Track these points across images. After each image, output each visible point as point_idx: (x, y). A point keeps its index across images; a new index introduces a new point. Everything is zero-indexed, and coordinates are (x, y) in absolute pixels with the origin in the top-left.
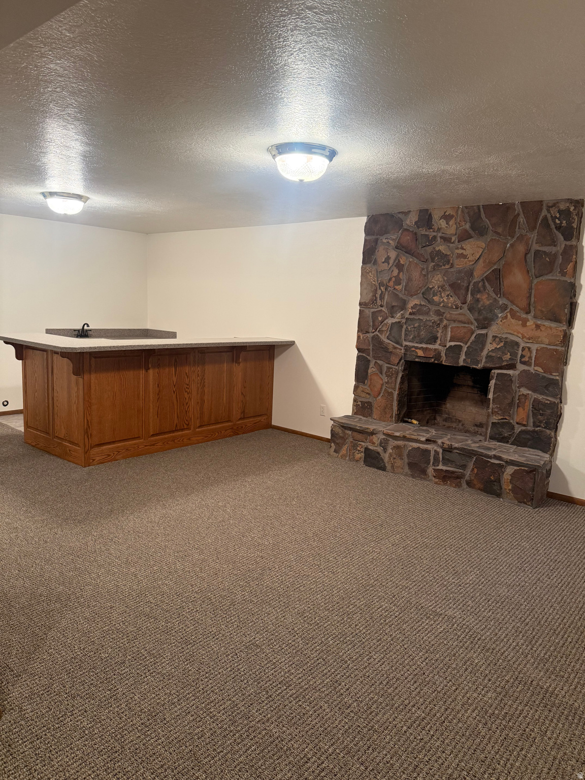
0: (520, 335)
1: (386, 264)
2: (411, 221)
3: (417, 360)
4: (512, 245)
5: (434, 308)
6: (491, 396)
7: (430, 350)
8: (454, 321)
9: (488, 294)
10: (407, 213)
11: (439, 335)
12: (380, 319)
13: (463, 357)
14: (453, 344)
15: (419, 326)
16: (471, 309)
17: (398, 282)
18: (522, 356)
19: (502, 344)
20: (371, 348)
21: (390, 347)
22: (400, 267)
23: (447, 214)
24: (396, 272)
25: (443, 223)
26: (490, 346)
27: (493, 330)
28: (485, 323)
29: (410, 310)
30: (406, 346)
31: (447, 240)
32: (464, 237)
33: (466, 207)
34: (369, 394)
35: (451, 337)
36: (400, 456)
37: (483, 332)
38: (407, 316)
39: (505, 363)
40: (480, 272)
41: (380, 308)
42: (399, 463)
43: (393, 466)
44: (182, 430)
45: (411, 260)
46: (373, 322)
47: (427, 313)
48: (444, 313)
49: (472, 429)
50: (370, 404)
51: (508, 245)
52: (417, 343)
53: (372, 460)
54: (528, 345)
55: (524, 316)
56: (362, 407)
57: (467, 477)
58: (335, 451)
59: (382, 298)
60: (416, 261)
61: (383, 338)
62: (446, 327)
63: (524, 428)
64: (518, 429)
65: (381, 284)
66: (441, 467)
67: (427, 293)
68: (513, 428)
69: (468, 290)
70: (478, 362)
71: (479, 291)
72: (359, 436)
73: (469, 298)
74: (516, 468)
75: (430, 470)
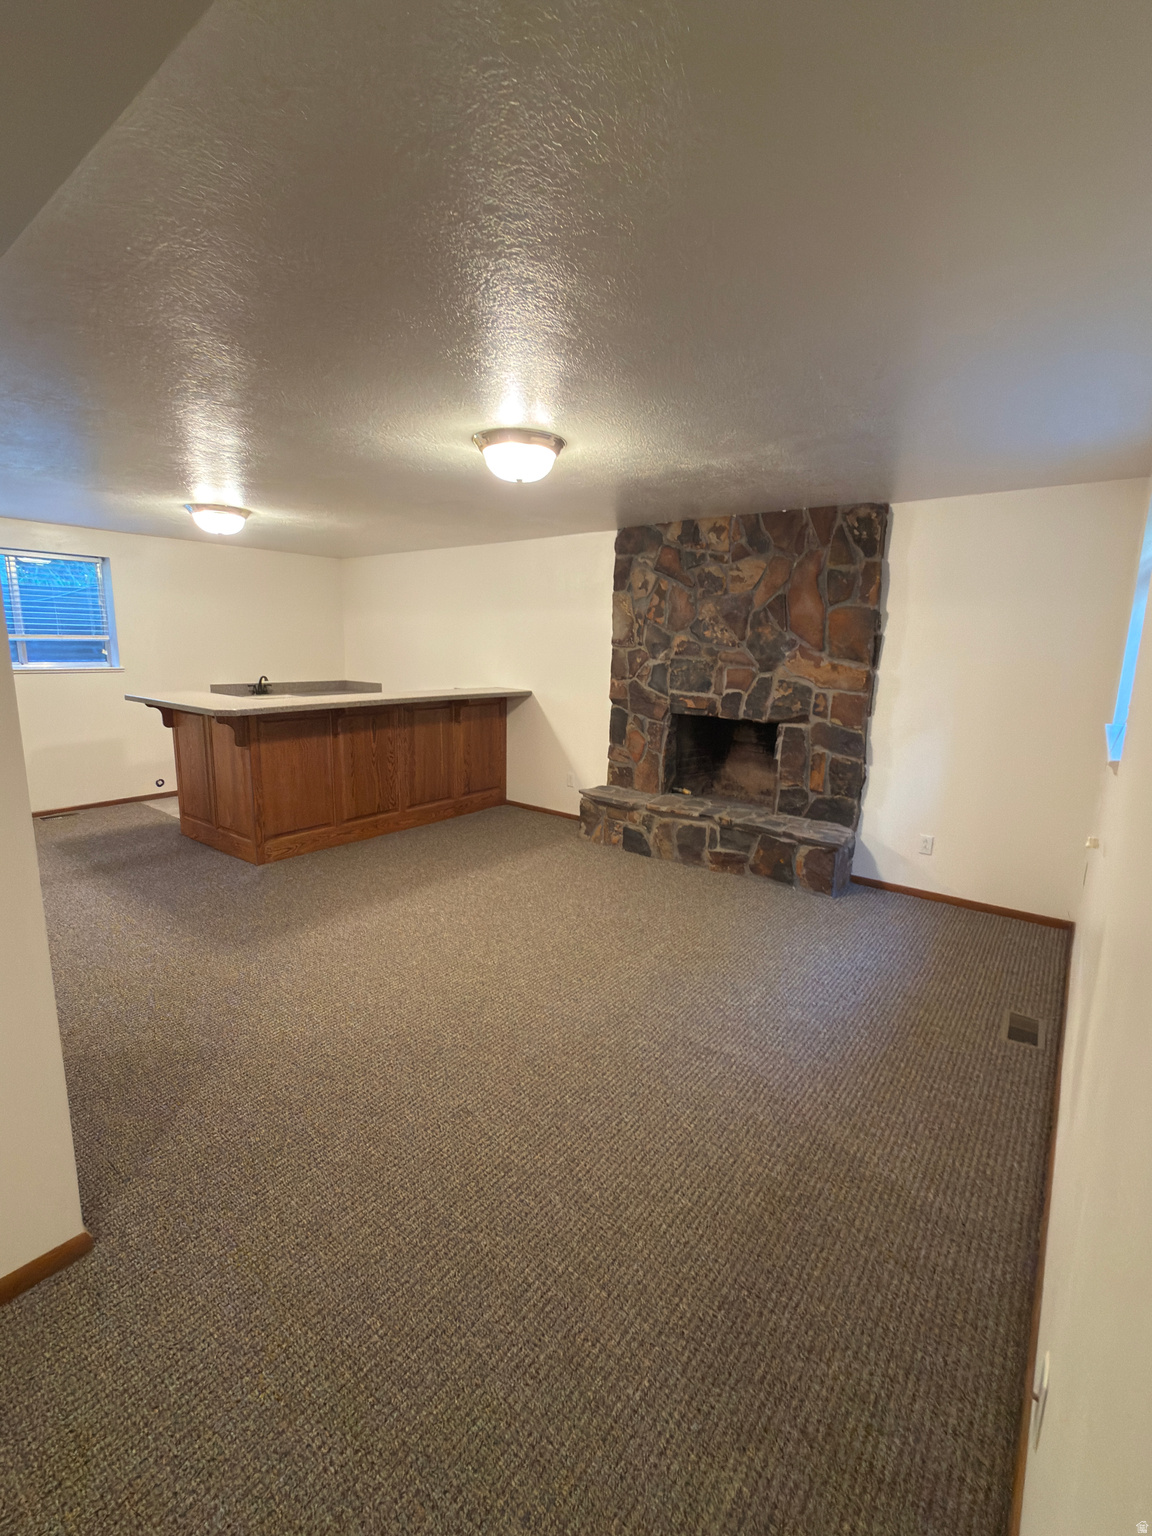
0: (812, 679)
1: (644, 590)
2: (673, 534)
3: (686, 713)
4: (800, 565)
5: (705, 646)
6: (778, 757)
7: (702, 699)
8: (731, 662)
9: (773, 628)
10: (667, 526)
11: (713, 681)
12: (639, 660)
13: (743, 707)
14: (730, 691)
15: (688, 669)
16: (751, 646)
17: (659, 612)
18: (816, 706)
19: (790, 691)
20: (628, 698)
21: (653, 697)
22: (661, 594)
23: (718, 525)
24: (656, 600)
25: (713, 537)
26: (776, 694)
27: (780, 672)
28: (769, 664)
29: (676, 649)
30: (672, 695)
31: (718, 559)
32: (739, 554)
33: (741, 517)
34: (628, 758)
35: (728, 683)
36: (669, 837)
37: (767, 675)
38: (672, 656)
39: (795, 715)
40: (760, 599)
41: (638, 647)
42: (666, 845)
43: (659, 850)
44: (387, 812)
45: (675, 585)
46: (630, 665)
47: (697, 653)
48: (718, 652)
49: (757, 797)
50: (629, 771)
51: (795, 564)
52: (686, 690)
53: (634, 843)
54: (823, 691)
55: (817, 654)
56: (620, 775)
57: (751, 861)
58: (587, 833)
59: (640, 633)
60: (681, 585)
61: (644, 685)
62: (721, 670)
63: (820, 796)
64: (813, 798)
65: (638, 616)
66: (719, 849)
67: (696, 627)
68: (806, 797)
69: (746, 623)
70: (761, 714)
71: (760, 623)
72: (615, 813)
73: (749, 632)
74: (811, 848)
75: (706, 854)
